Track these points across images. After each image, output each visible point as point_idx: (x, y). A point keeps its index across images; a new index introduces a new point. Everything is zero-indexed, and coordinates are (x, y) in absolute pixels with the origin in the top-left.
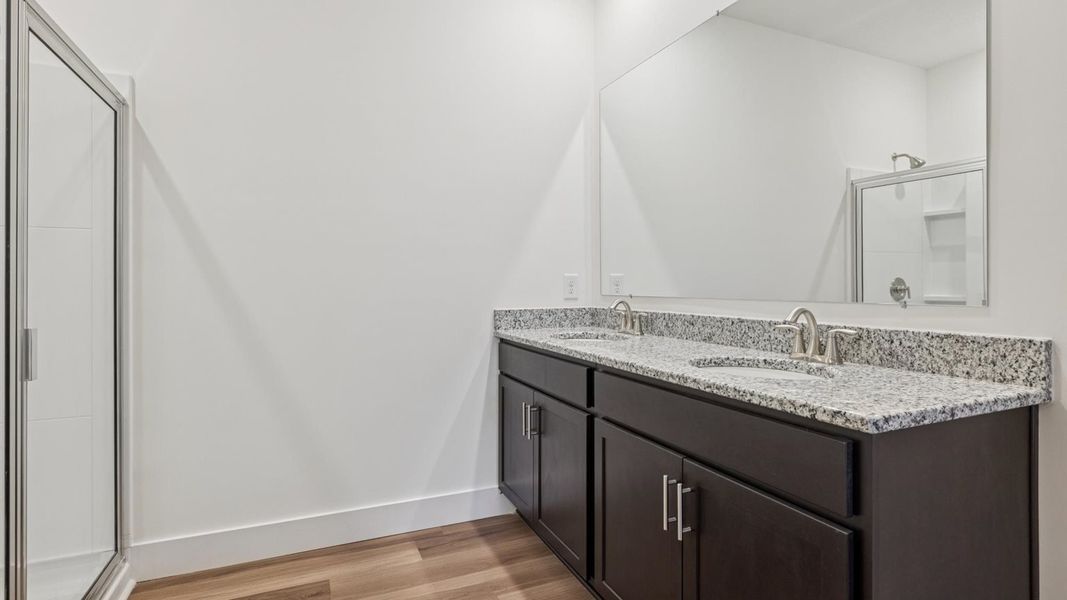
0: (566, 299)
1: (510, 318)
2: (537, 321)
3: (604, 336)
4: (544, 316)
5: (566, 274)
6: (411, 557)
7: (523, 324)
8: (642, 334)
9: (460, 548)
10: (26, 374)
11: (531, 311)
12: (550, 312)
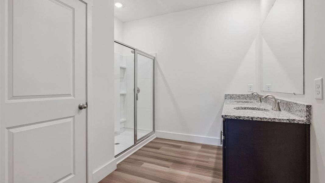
0: (248, 92)
1: (229, 96)
2: (238, 97)
3: (252, 102)
4: (240, 96)
5: (249, 85)
6: (199, 148)
7: (233, 98)
8: (261, 102)
9: (210, 149)
10: (137, 100)
11: (236, 95)
12: (242, 95)
